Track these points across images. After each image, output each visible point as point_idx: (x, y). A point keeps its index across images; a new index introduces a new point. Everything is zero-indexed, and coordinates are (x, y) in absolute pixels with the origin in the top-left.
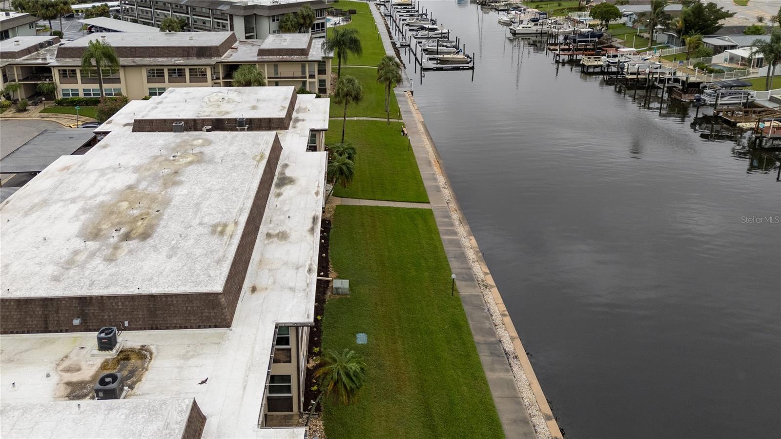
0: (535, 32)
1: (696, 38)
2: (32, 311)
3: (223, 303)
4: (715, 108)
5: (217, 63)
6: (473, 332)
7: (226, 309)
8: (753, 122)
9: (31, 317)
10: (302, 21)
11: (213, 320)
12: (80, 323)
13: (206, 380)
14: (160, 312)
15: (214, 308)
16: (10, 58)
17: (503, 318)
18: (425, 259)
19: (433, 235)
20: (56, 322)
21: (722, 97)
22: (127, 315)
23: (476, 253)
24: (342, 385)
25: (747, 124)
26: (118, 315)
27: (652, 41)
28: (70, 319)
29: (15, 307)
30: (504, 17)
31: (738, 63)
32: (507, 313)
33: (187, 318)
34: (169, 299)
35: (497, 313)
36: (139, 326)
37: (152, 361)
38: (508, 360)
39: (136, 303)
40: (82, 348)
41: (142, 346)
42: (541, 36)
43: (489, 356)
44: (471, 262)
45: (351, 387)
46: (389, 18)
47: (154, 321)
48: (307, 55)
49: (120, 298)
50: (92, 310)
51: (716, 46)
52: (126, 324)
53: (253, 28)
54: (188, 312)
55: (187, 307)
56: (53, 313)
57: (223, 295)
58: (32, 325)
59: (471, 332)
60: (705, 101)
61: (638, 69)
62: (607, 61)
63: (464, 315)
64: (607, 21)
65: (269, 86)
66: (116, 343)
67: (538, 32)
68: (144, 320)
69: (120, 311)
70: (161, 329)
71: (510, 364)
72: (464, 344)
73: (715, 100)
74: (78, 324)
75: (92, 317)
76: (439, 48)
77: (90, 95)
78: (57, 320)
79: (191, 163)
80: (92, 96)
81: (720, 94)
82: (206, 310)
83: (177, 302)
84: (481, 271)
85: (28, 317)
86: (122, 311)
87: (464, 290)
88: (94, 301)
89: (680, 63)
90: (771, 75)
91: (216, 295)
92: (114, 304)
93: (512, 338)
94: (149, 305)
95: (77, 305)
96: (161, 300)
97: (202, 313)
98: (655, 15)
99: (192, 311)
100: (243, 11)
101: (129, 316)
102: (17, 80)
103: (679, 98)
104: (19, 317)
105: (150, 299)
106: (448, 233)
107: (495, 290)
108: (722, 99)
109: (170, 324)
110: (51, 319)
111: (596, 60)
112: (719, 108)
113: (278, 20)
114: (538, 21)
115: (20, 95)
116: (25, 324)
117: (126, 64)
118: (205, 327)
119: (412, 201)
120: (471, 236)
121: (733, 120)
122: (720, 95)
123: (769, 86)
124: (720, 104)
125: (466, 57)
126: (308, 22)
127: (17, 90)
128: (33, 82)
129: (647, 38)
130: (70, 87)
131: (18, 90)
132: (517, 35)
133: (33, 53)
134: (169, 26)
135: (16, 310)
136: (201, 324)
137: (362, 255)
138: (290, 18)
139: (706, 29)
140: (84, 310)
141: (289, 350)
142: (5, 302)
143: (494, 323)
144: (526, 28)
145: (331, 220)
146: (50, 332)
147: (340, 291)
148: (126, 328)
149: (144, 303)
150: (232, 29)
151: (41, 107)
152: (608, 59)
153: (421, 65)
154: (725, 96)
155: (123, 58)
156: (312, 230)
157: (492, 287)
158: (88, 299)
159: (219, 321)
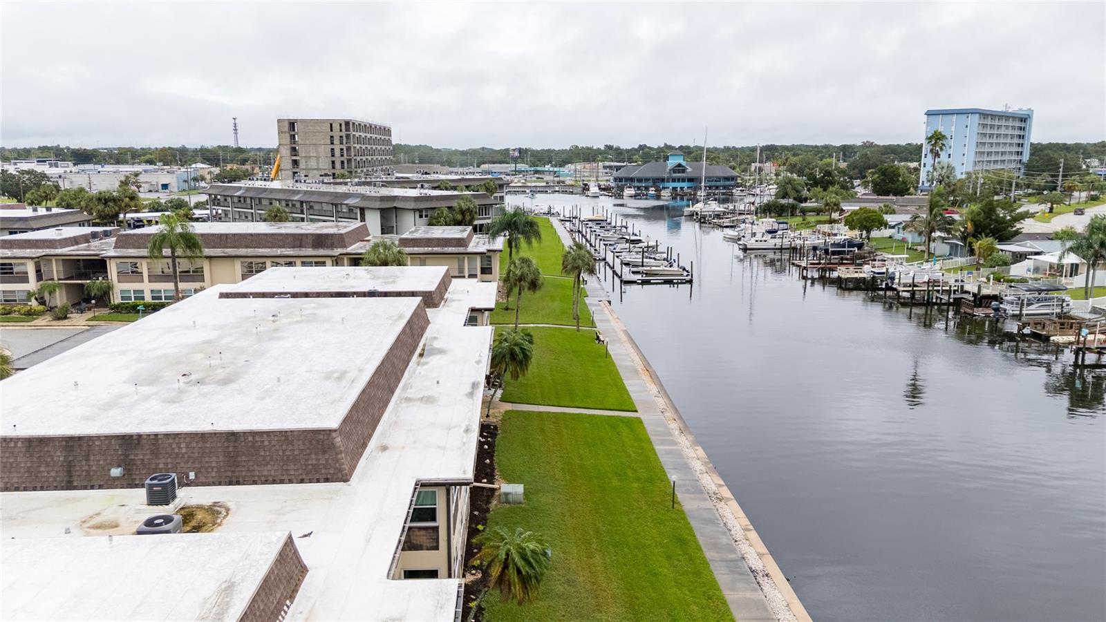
0: (774, 247)
1: (988, 241)
2: (49, 456)
3: (338, 445)
4: (1020, 319)
5: (341, 254)
6: (703, 548)
7: (343, 455)
8: (1071, 335)
9: (47, 465)
10: (459, 217)
11: (323, 471)
12: (121, 474)
13: (310, 534)
14: (244, 458)
15: (324, 452)
16: (48, 247)
17: (747, 532)
18: (632, 469)
19: (643, 444)
20: (84, 473)
21: (1028, 305)
22: (194, 462)
23: (705, 464)
24: (514, 569)
25: (1063, 337)
26: (179, 463)
27: (929, 253)
28: (106, 468)
29: (23, 450)
30: (731, 233)
31: (1046, 274)
32: (751, 527)
33: (285, 467)
34: (258, 438)
35: (738, 527)
36: (211, 480)
37: (229, 516)
38: (756, 579)
39: (208, 445)
40: (123, 505)
41: (215, 503)
42: (781, 252)
43: (728, 574)
44: (698, 473)
45: (527, 572)
46: (577, 234)
47: (234, 471)
48: (466, 246)
49: (183, 436)
50: (139, 456)
51: (1015, 252)
52: (192, 475)
53: (393, 227)
54: (285, 458)
55: (284, 451)
56: (81, 459)
57: (338, 432)
58: (48, 478)
59: (701, 547)
60: (1005, 310)
61: (914, 278)
62: (872, 272)
63: (691, 529)
64: (868, 232)
65: (411, 265)
66: (174, 497)
67: (777, 247)
68: (219, 471)
69: (183, 457)
70: (244, 484)
71: (758, 583)
72: (691, 560)
73: (1019, 309)
74: (118, 475)
75: (141, 467)
76: (645, 260)
77: (160, 298)
78: (87, 471)
79: (297, 322)
80: (163, 301)
81: (1026, 300)
82: (313, 456)
83: (270, 443)
84: (712, 483)
85: (42, 465)
86: (186, 456)
87: (688, 503)
88: (144, 442)
89: (968, 273)
90: (1090, 285)
91: (328, 432)
92: (174, 446)
93: (760, 555)
94: (228, 447)
95: (117, 448)
96: (245, 439)
97: (306, 460)
98: (932, 216)
99: (291, 457)
100: (379, 203)
101: (197, 465)
102: (56, 278)
103: (971, 311)
104: (29, 465)
105: (230, 438)
106: (663, 443)
107: (734, 504)
108: (1029, 308)
109: (258, 476)
110: (78, 469)
111: (856, 272)
112: (1024, 319)
113: (426, 216)
114: (776, 232)
115: (60, 299)
116: (37, 477)
117: (212, 254)
118: (311, 481)
119: (612, 408)
120: (698, 446)
121: (1044, 333)
122: (1025, 302)
123: (1089, 294)
124: (1027, 315)
125: (681, 270)
126: (468, 218)
127: (55, 290)
128: (80, 282)
129: (921, 251)
130: (132, 286)
131: (57, 290)
132: (748, 251)
133: (81, 244)
134: (276, 216)
135: (25, 455)
136: (304, 477)
137: (543, 462)
138: (443, 213)
139: (1000, 233)
140: (127, 456)
141: (437, 528)
142: (7, 442)
143: (733, 539)
144: (761, 241)
145: (498, 426)
146: (75, 488)
147: (510, 497)
148: (192, 482)
149: (219, 445)
150: (363, 219)
151: (90, 315)
152: (873, 270)
153: (620, 277)
154: (1032, 304)
155: (210, 248)
156: (471, 395)
157: (729, 499)
158: (134, 437)
159: (332, 471)
